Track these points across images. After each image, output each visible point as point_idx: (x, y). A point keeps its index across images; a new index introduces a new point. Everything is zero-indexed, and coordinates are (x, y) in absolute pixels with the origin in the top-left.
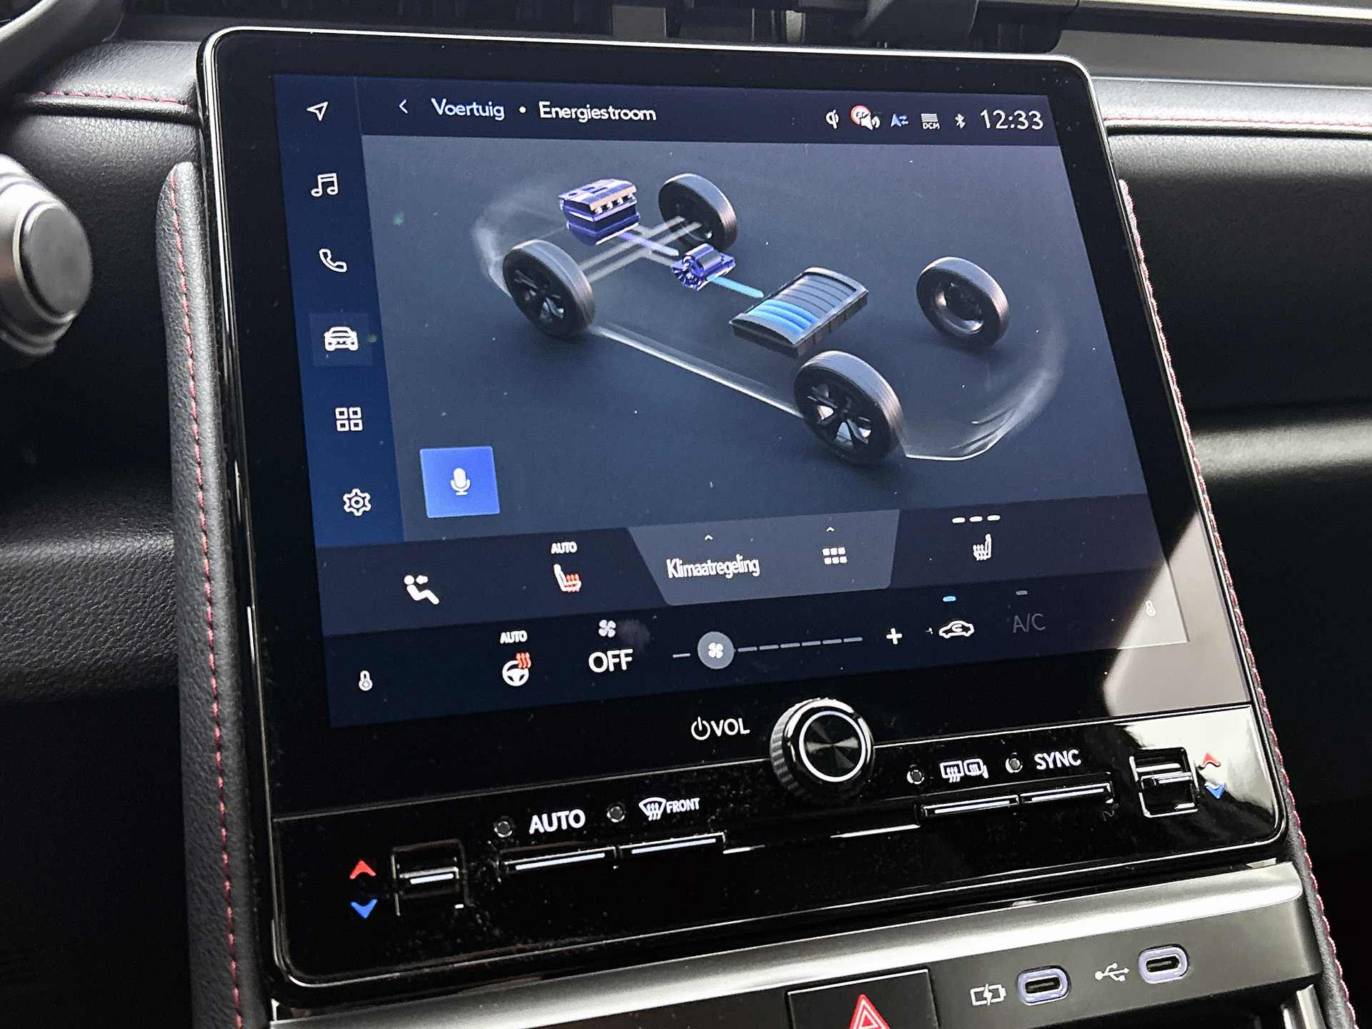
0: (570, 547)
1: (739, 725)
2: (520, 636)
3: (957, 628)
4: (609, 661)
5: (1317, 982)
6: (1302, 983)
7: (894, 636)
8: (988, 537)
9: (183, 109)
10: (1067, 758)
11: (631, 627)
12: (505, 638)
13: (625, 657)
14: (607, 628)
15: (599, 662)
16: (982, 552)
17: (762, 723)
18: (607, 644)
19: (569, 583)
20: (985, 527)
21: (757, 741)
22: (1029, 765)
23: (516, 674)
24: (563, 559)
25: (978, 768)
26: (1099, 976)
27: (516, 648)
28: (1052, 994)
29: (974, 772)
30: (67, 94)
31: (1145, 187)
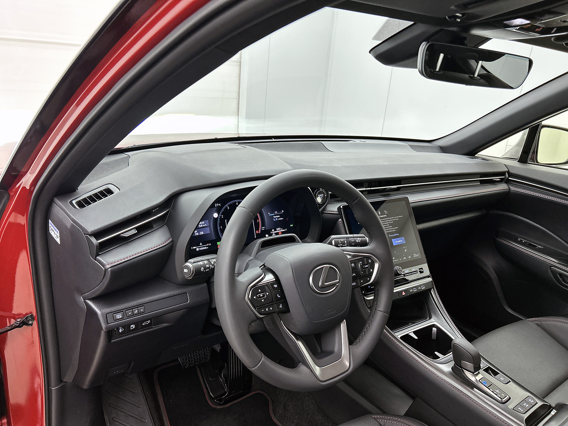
3: (405, 258)
5: (433, 287)
7: (400, 260)
16: (405, 251)
20: (406, 248)
26: (419, 288)
28: (416, 290)
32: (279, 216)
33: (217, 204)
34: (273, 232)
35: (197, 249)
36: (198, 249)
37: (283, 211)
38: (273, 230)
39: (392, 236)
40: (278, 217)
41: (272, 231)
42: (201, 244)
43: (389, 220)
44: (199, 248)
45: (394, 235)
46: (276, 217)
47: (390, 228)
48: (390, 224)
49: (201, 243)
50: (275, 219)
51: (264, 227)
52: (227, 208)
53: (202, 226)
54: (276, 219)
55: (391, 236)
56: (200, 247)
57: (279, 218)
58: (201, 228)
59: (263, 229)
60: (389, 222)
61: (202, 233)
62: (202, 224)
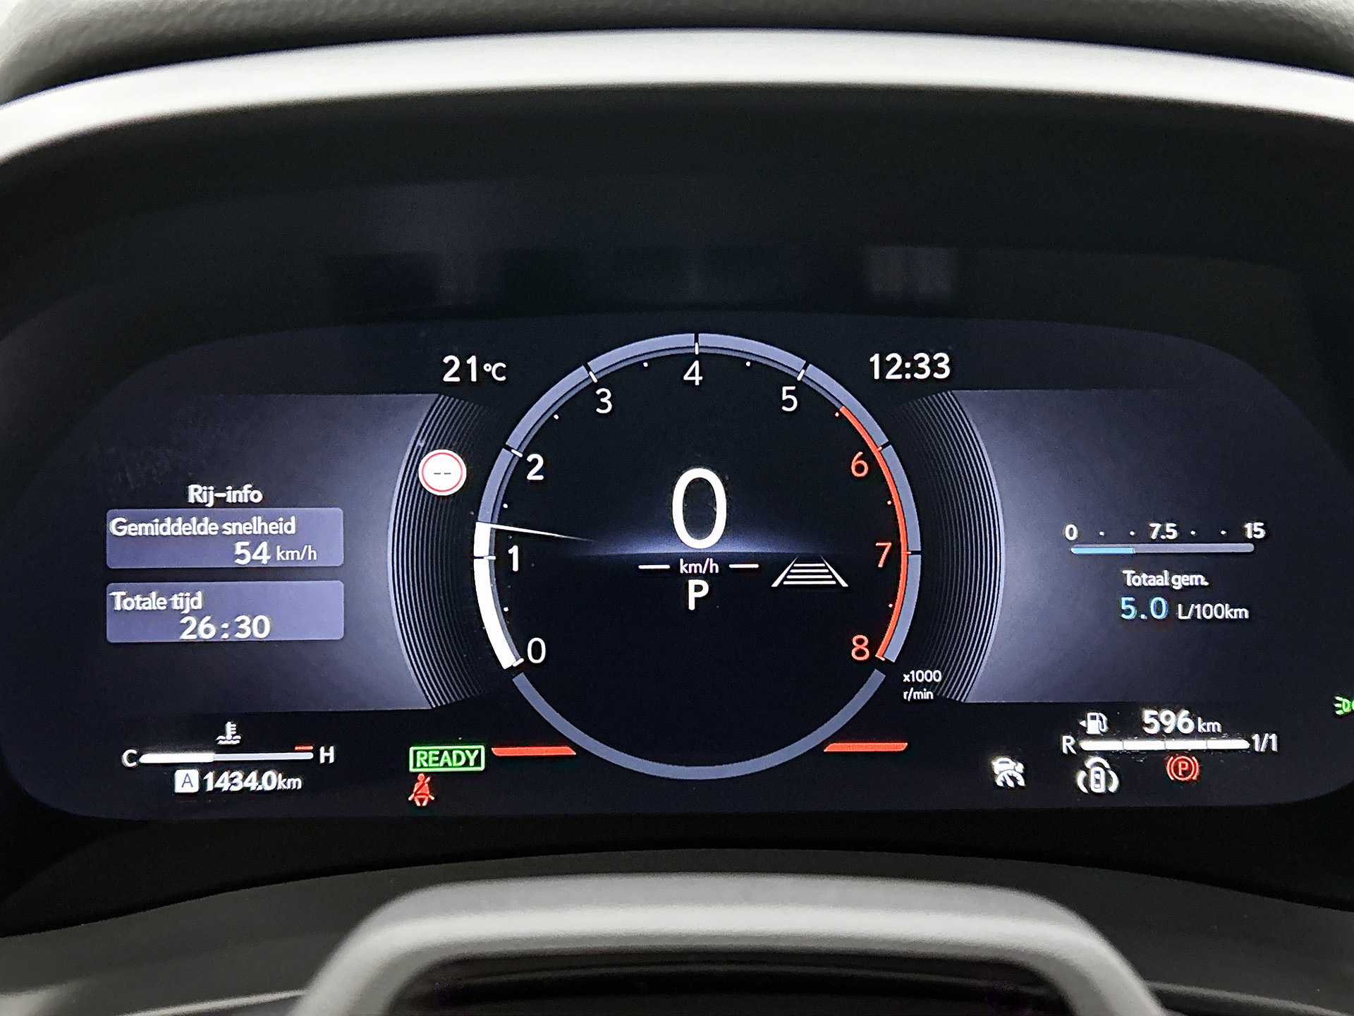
32: (1198, 580)
33: (472, 361)
34: (1086, 745)
35: (180, 775)
36: (194, 774)
37: (1254, 529)
38: (1095, 724)
40: (1181, 581)
41: (1081, 734)
42: (230, 734)
44: (203, 768)
46: (1161, 580)
49: (230, 727)
50: (1142, 606)
53: (265, 559)
54: (1158, 609)
56: (219, 768)
57: (1190, 595)
58: (253, 572)
61: (253, 628)
62: (274, 540)
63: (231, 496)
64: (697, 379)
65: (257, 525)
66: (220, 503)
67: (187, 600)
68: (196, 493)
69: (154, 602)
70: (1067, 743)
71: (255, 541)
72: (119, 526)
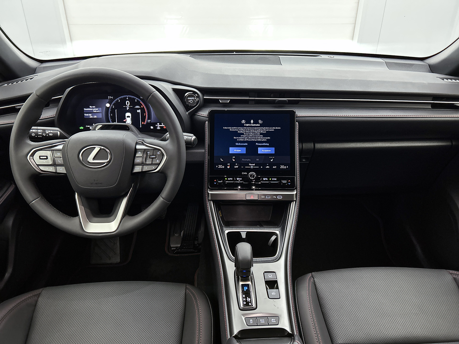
0: (234, 157)
1: (246, 173)
2: (229, 164)
3: (268, 167)
4: (236, 167)
5: (296, 201)
6: (294, 201)
7: (262, 167)
8: (273, 159)
9: (207, 116)
10: (275, 179)
11: (238, 164)
12: (228, 164)
13: (238, 167)
14: (236, 164)
15: (235, 167)
16: (272, 160)
17: (248, 173)
18: (236, 165)
19: (234, 160)
20: (273, 158)
21: (247, 175)
22: (272, 179)
23: (228, 167)
24: (234, 158)
25: (267, 179)
26: (273, 197)
27: (229, 165)
28: (269, 198)
29: (266, 179)
30: (198, 114)
31: (300, 123)
33: (110, 97)
34: (158, 126)
35: (90, 127)
38: (158, 124)
39: (260, 144)
41: (157, 125)
43: (262, 130)
45: (263, 144)
47: (261, 137)
48: (261, 134)
51: (150, 120)
52: (118, 100)
53: (96, 112)
55: (258, 144)
58: (95, 113)
59: (149, 121)
60: (260, 131)
61: (96, 117)
62: (96, 110)
63: (93, 107)
64: (128, 99)
65: (95, 109)
66: (92, 107)
67: (90, 115)
68: (90, 107)
69: (88, 115)
70: (156, 125)
71: (95, 110)
72: (85, 109)
